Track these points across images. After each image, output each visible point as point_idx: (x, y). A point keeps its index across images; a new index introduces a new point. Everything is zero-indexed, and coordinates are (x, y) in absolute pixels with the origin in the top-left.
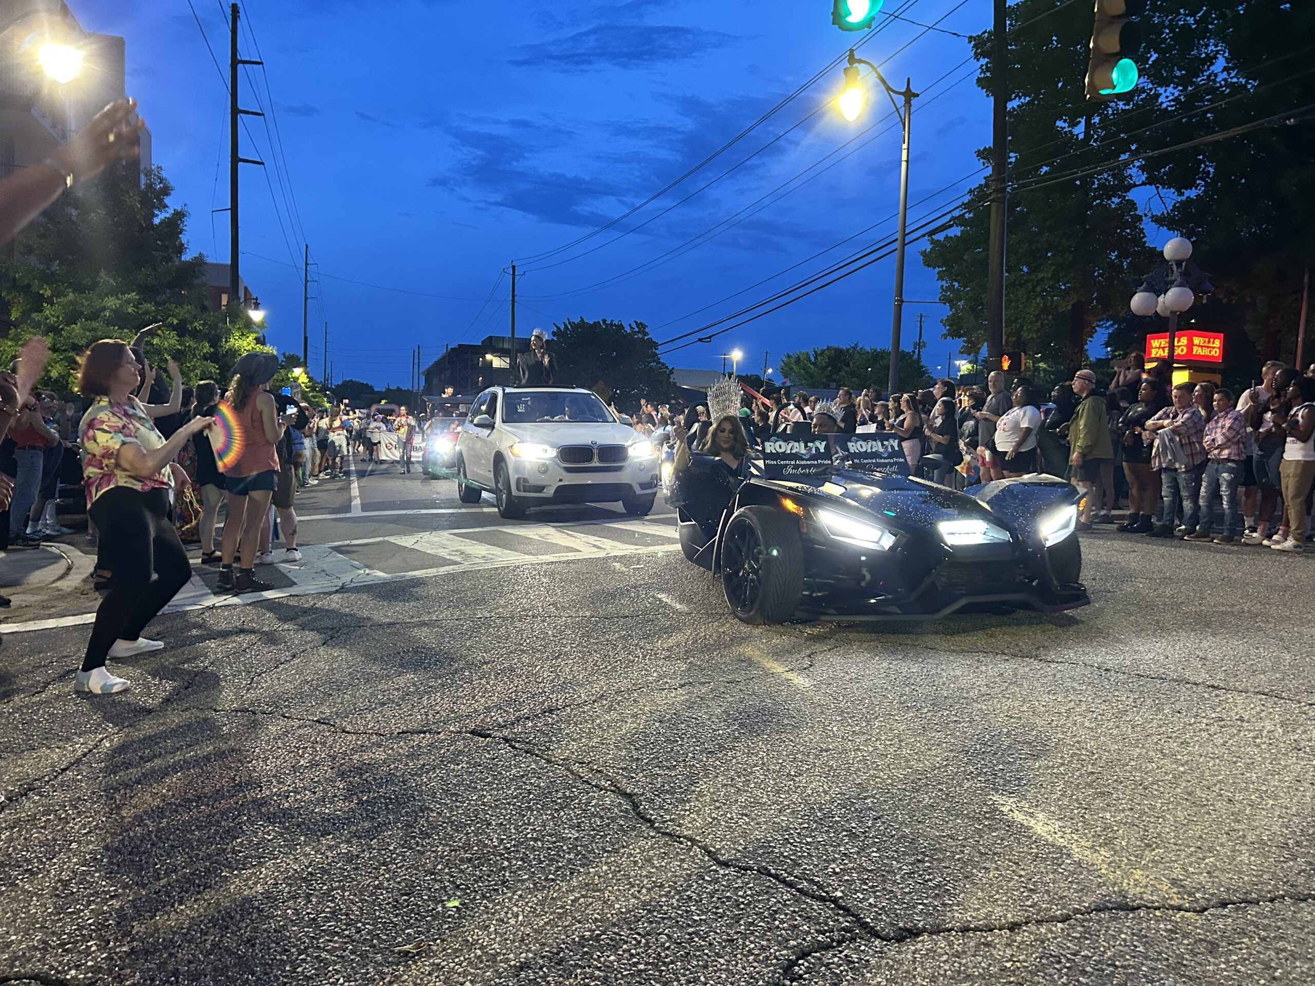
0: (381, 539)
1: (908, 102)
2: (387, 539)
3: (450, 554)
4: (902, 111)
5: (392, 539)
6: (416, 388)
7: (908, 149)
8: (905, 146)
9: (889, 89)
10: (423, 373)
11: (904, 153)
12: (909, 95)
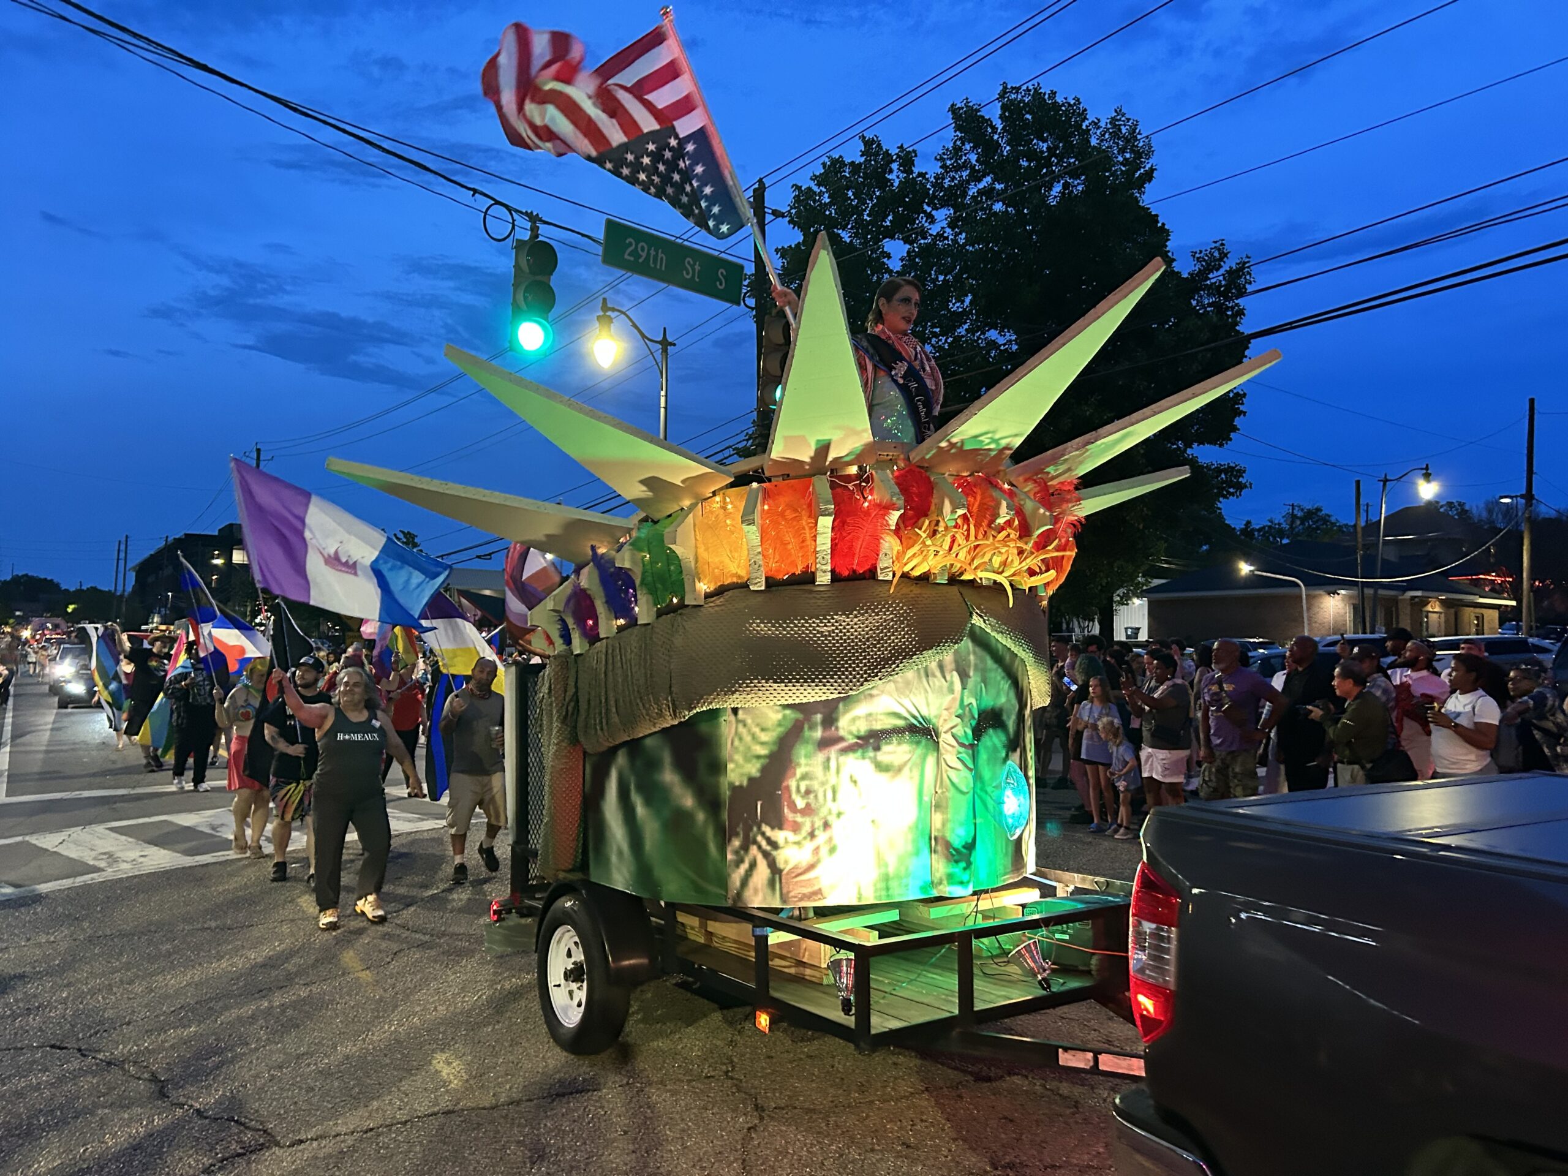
0: (19, 839)
1: (665, 351)
2: (27, 838)
3: (95, 859)
4: (659, 359)
5: (33, 840)
6: (120, 588)
7: (666, 396)
8: (663, 393)
9: (643, 336)
10: (133, 569)
11: (663, 400)
12: (665, 344)
